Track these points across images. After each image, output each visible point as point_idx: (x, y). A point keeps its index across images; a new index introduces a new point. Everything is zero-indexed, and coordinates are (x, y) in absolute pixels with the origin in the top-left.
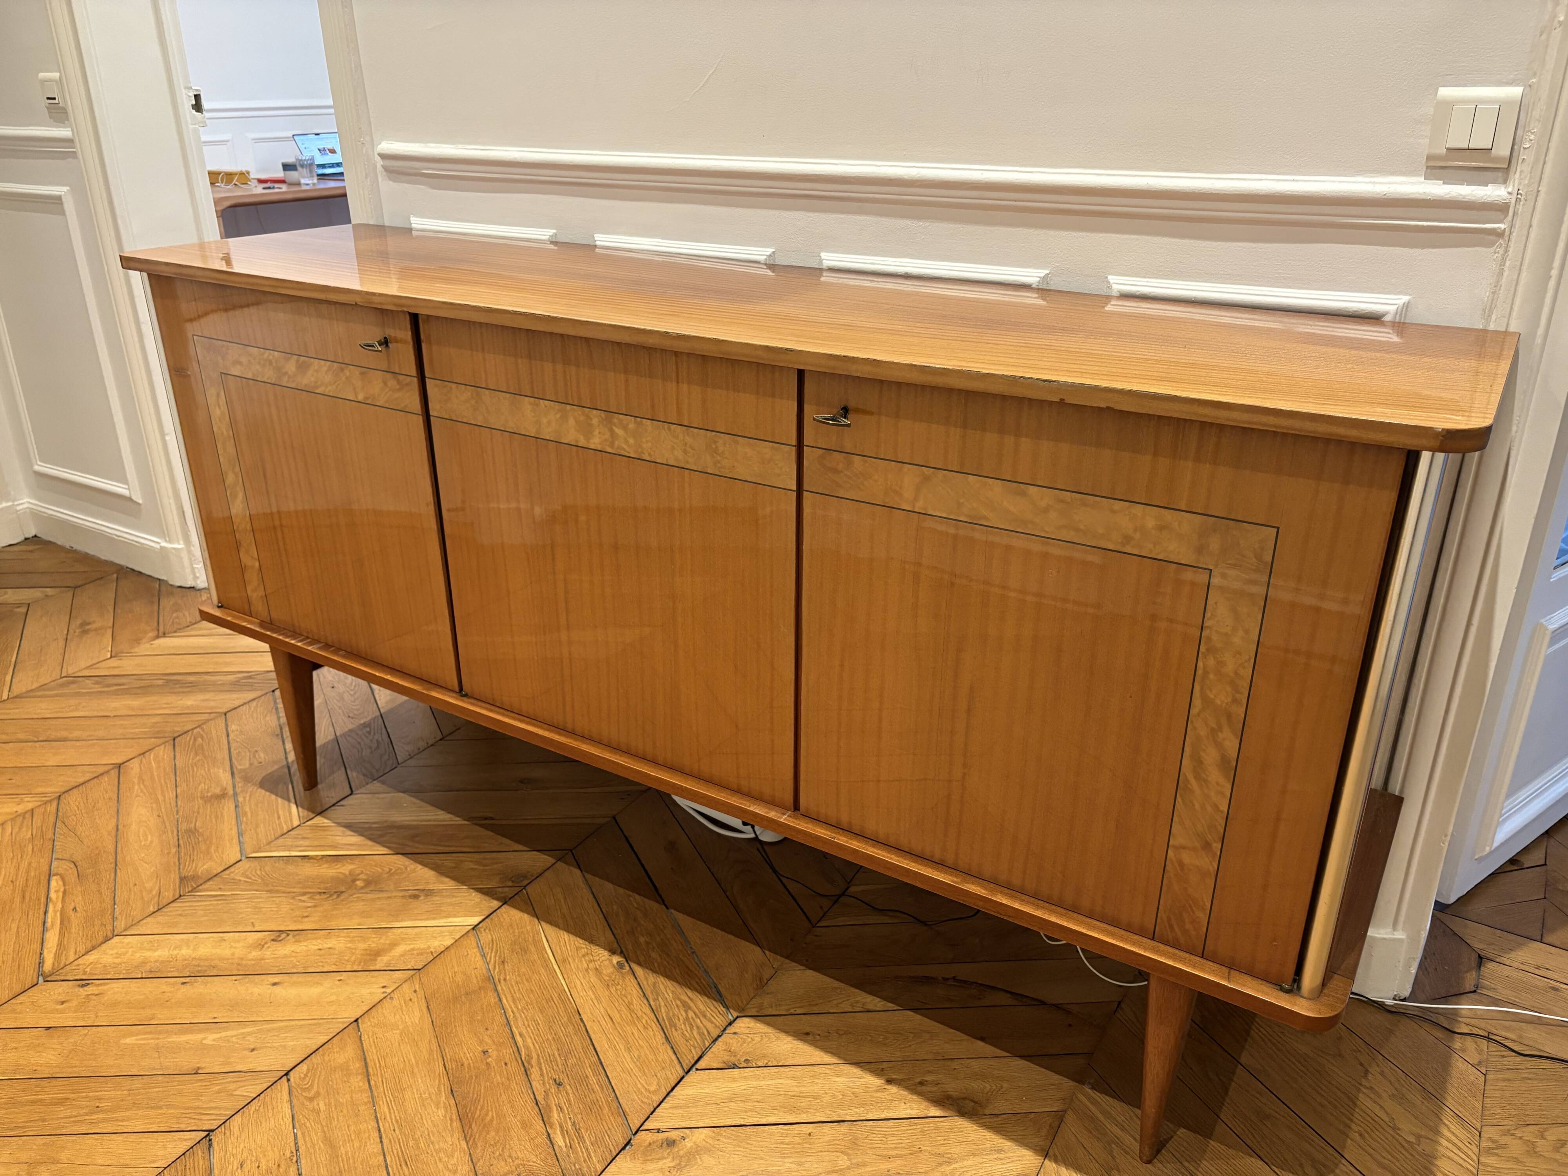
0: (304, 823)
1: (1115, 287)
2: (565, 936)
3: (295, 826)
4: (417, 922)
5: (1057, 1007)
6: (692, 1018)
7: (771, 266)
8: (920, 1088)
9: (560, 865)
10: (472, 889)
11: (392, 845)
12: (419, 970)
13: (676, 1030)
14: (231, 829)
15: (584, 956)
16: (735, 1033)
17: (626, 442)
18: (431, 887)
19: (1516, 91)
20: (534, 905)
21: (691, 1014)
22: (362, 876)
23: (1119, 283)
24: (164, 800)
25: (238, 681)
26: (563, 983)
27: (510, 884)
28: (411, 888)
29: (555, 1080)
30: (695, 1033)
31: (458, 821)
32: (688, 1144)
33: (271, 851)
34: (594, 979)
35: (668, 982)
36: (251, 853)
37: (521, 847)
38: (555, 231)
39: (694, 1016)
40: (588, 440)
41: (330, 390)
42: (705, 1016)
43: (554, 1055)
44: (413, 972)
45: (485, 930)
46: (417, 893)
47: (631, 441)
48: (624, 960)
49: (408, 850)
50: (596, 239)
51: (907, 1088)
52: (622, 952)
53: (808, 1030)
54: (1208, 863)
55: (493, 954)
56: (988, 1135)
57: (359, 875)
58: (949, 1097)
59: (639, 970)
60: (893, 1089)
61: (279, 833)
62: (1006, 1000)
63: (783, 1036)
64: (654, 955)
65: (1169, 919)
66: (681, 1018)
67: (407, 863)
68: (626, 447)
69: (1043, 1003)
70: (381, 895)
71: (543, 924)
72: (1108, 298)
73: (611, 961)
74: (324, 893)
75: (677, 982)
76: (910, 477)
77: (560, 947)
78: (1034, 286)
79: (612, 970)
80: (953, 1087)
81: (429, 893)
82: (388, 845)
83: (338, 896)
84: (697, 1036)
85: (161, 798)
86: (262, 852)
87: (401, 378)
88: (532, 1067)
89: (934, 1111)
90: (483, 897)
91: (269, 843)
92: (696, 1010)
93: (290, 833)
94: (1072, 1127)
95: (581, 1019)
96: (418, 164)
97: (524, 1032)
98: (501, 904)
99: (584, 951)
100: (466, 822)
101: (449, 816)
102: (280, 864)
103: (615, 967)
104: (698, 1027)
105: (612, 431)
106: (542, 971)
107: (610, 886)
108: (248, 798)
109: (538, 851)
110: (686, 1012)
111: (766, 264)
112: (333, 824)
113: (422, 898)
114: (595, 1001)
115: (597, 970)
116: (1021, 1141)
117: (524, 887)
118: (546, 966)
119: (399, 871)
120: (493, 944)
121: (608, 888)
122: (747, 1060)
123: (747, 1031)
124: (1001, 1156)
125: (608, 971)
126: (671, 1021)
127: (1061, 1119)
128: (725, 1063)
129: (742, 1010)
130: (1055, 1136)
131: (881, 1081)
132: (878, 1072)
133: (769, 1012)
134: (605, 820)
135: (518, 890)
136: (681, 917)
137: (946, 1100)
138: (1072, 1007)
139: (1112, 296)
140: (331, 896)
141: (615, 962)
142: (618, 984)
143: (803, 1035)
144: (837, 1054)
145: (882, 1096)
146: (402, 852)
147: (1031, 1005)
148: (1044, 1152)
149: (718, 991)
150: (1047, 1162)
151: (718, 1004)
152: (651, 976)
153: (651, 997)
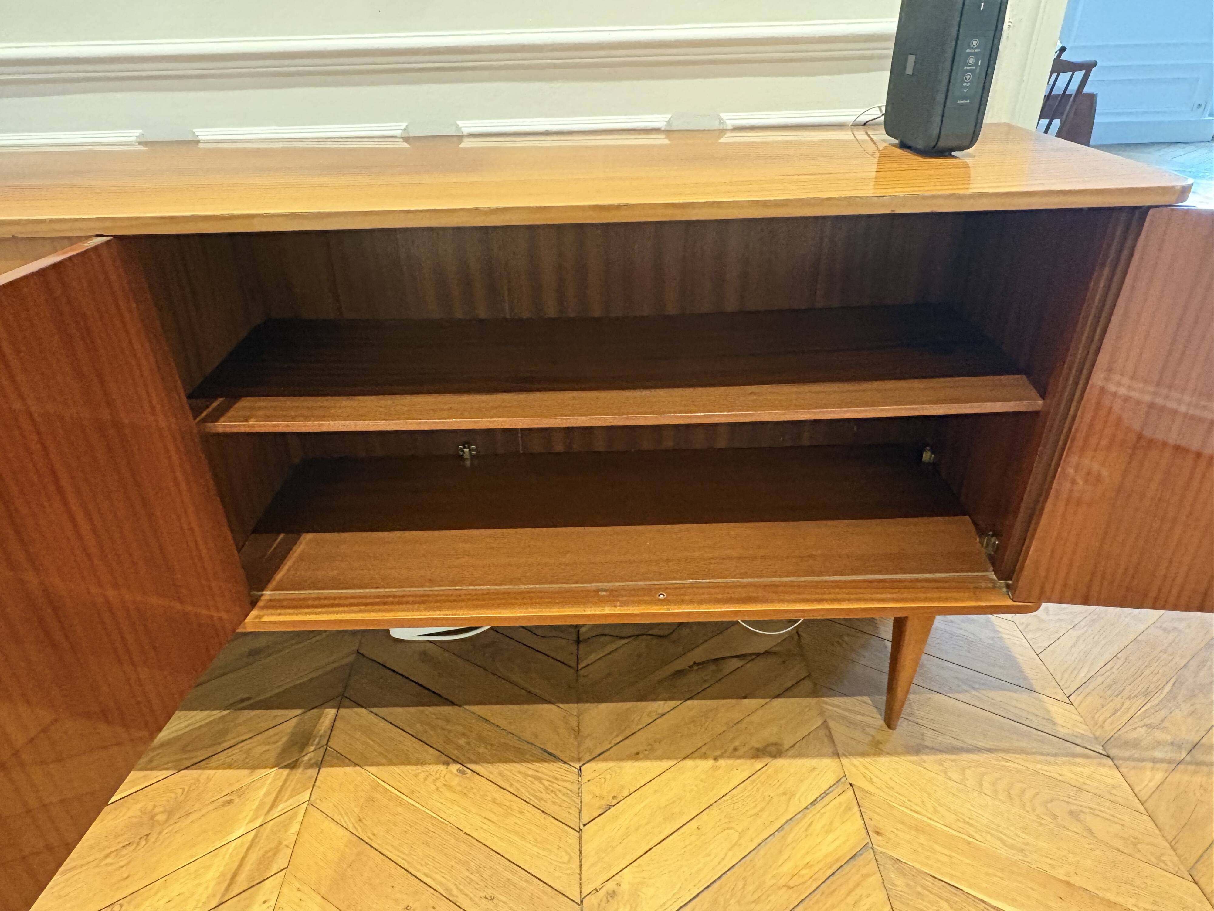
1: (728, 122)
2: (397, 770)
4: (247, 826)
5: (766, 653)
6: (550, 785)
7: (406, 139)
8: (737, 753)
9: (343, 711)
10: (279, 769)
11: (168, 765)
12: (287, 868)
13: (545, 801)
15: (425, 779)
16: (589, 780)
18: (237, 786)
20: (349, 757)
21: (547, 783)
22: (159, 809)
23: (731, 119)
26: (428, 812)
27: (311, 748)
28: (218, 797)
29: (486, 897)
30: (560, 795)
31: (217, 714)
32: (625, 886)
34: (448, 794)
35: (507, 765)
37: (296, 712)
38: (141, 131)
39: (550, 784)
42: (558, 779)
43: (467, 877)
44: (284, 872)
45: (321, 800)
46: (227, 798)
48: (460, 765)
49: (188, 763)
50: (197, 134)
51: (729, 757)
52: (454, 761)
53: (635, 750)
55: (345, 818)
56: (799, 762)
57: (153, 809)
58: (758, 750)
59: (478, 768)
60: (722, 762)
62: (735, 663)
63: (622, 764)
64: (481, 750)
66: (542, 790)
67: (197, 774)
69: (758, 655)
70: (191, 818)
71: (367, 768)
72: (722, 132)
73: (451, 772)
74: (128, 844)
75: (514, 762)
77: (398, 780)
78: (663, 129)
79: (457, 779)
80: (756, 742)
81: (240, 793)
82: (162, 767)
83: (147, 840)
84: (564, 798)
88: (457, 897)
89: (758, 764)
90: (294, 771)
92: (548, 778)
94: (838, 729)
95: (466, 833)
97: (427, 871)
98: (317, 770)
99: (422, 776)
100: (226, 712)
101: (206, 713)
103: (458, 776)
104: (560, 791)
106: (400, 810)
107: (399, 710)
109: (313, 708)
110: (541, 783)
111: (402, 138)
113: (237, 800)
114: (465, 812)
115: (445, 785)
116: (820, 755)
117: (327, 744)
118: (401, 804)
119: (193, 787)
120: (338, 809)
121: (399, 713)
122: (614, 797)
123: (595, 774)
124: (817, 772)
125: (456, 781)
126: (535, 796)
127: (828, 728)
128: (600, 808)
129: (579, 760)
130: (833, 742)
131: (710, 762)
132: (704, 756)
133: (599, 751)
134: (351, 659)
135: (323, 750)
136: (476, 709)
137: (758, 753)
138: (776, 649)
139: (726, 130)
140: (138, 844)
141: (455, 772)
142: (472, 788)
143: (636, 756)
144: (669, 758)
145: (719, 772)
146: (183, 767)
147: (752, 660)
148: (836, 755)
149: (550, 754)
150: (844, 761)
151: (560, 764)
152: (491, 768)
153: (506, 785)
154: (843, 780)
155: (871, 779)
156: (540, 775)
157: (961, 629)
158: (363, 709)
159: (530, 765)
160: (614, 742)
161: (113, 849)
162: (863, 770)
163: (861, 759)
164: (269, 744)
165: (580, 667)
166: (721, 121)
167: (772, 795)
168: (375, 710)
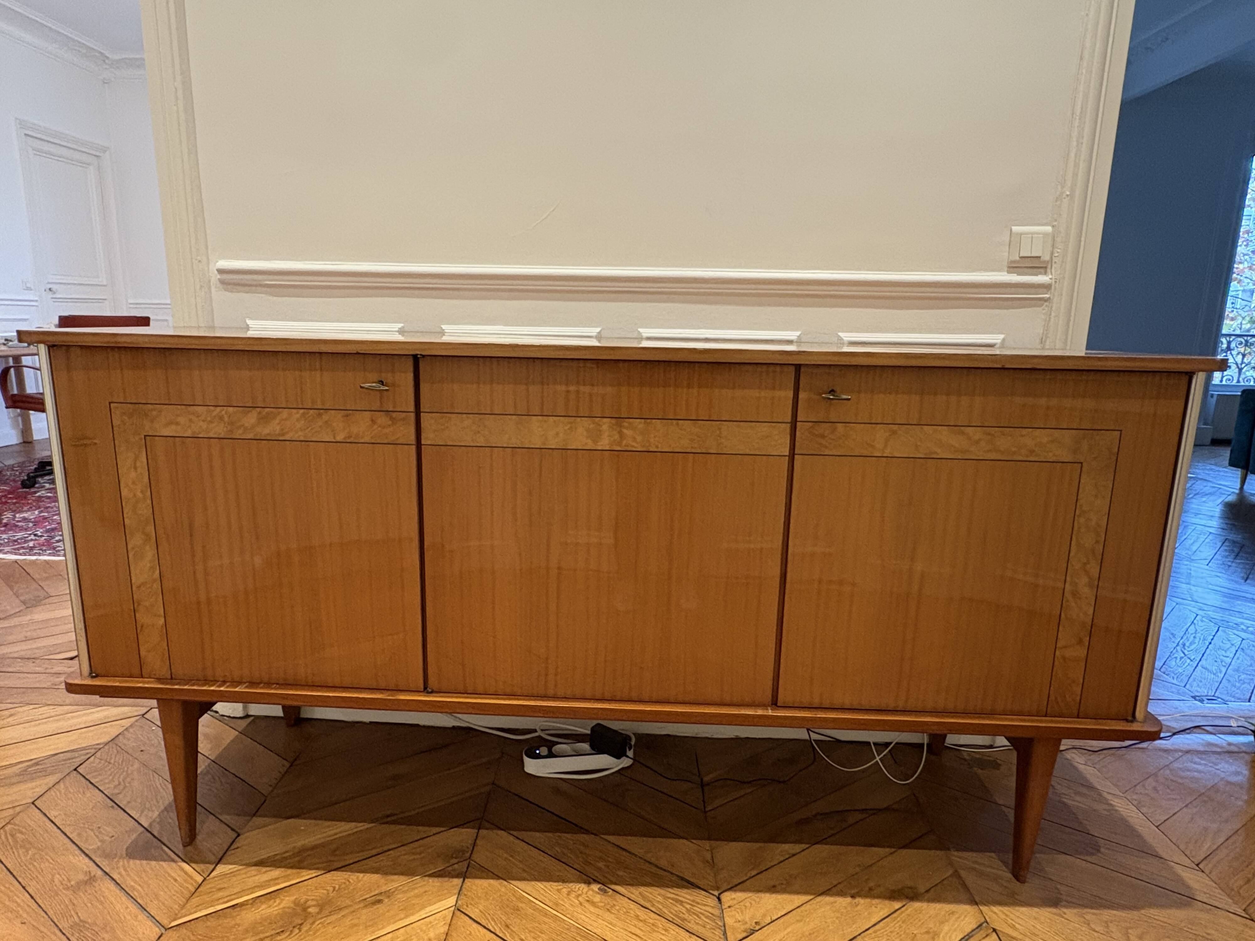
0: (208, 876)
2: (540, 885)
3: (200, 882)
4: (397, 923)
5: (887, 809)
6: (691, 908)
8: (872, 893)
9: (483, 832)
10: (425, 876)
11: (320, 866)
13: (689, 922)
14: (127, 908)
15: (568, 895)
16: (729, 907)
17: (634, 439)
18: (385, 888)
19: (1049, 229)
20: (491, 870)
21: (688, 906)
22: (310, 903)
24: (19, 905)
25: (26, 770)
26: (572, 922)
27: (455, 861)
28: (367, 896)
30: (703, 917)
31: (363, 826)
33: (191, 914)
34: (592, 909)
36: (170, 923)
37: (438, 829)
38: (402, 325)
39: (691, 906)
40: (595, 442)
41: (300, 436)
42: (698, 903)
45: (467, 906)
46: (376, 898)
47: (639, 438)
48: (601, 885)
49: (337, 865)
50: (443, 328)
51: (866, 896)
52: (595, 880)
53: (772, 883)
54: (1081, 652)
55: (493, 924)
56: (937, 905)
57: (306, 903)
58: (894, 891)
59: (618, 888)
60: (859, 900)
61: (187, 895)
62: (857, 816)
63: (762, 895)
64: (620, 873)
65: (1056, 699)
66: (683, 911)
67: (346, 876)
68: (634, 444)
69: (879, 810)
70: (342, 913)
71: (511, 882)
73: (593, 890)
74: (282, 931)
75: (653, 885)
76: (881, 433)
77: (543, 894)
78: (795, 341)
79: (599, 896)
80: (891, 884)
81: (389, 894)
82: (316, 866)
83: (300, 929)
84: (707, 920)
85: (13, 906)
86: (180, 918)
87: (394, 415)
89: (897, 905)
90: (440, 879)
91: (183, 907)
92: (687, 901)
93: (199, 890)
94: (971, 879)
96: (260, 277)
98: (461, 880)
99: (565, 891)
100: (372, 825)
101: (353, 824)
102: (212, 923)
103: (599, 893)
104: (701, 913)
105: (621, 433)
106: (546, 920)
107: (538, 834)
108: (123, 873)
109: (455, 827)
110: (682, 905)
112: (241, 867)
113: (385, 900)
114: (609, 926)
115: (588, 901)
116: (957, 901)
117: (470, 858)
118: (546, 914)
119: (343, 886)
120: (485, 915)
121: (538, 837)
122: (756, 923)
123: (735, 902)
124: (957, 916)
125: (597, 898)
126: (679, 917)
127: (959, 877)
128: (745, 931)
129: (717, 888)
130: (968, 890)
131: (849, 899)
132: (841, 894)
133: (736, 881)
134: (488, 788)
135: (466, 863)
136: (611, 838)
137: (893, 895)
138: (894, 807)
140: (291, 931)
141: (597, 890)
142: (614, 905)
143: (773, 889)
144: (806, 893)
145: (859, 908)
146: (334, 867)
147: (874, 814)
148: (973, 902)
149: (688, 882)
150: (981, 908)
151: (698, 891)
152: (632, 889)
153: (648, 905)
154: (985, 925)
155: (1014, 926)
156: (680, 898)
157: (1074, 801)
158: (503, 832)
159: (670, 890)
160: (749, 875)
161: (268, 934)
162: (1003, 917)
163: (1000, 908)
164: (413, 854)
165: (707, 809)
166: (839, 338)
167: (915, 932)
168: (515, 833)
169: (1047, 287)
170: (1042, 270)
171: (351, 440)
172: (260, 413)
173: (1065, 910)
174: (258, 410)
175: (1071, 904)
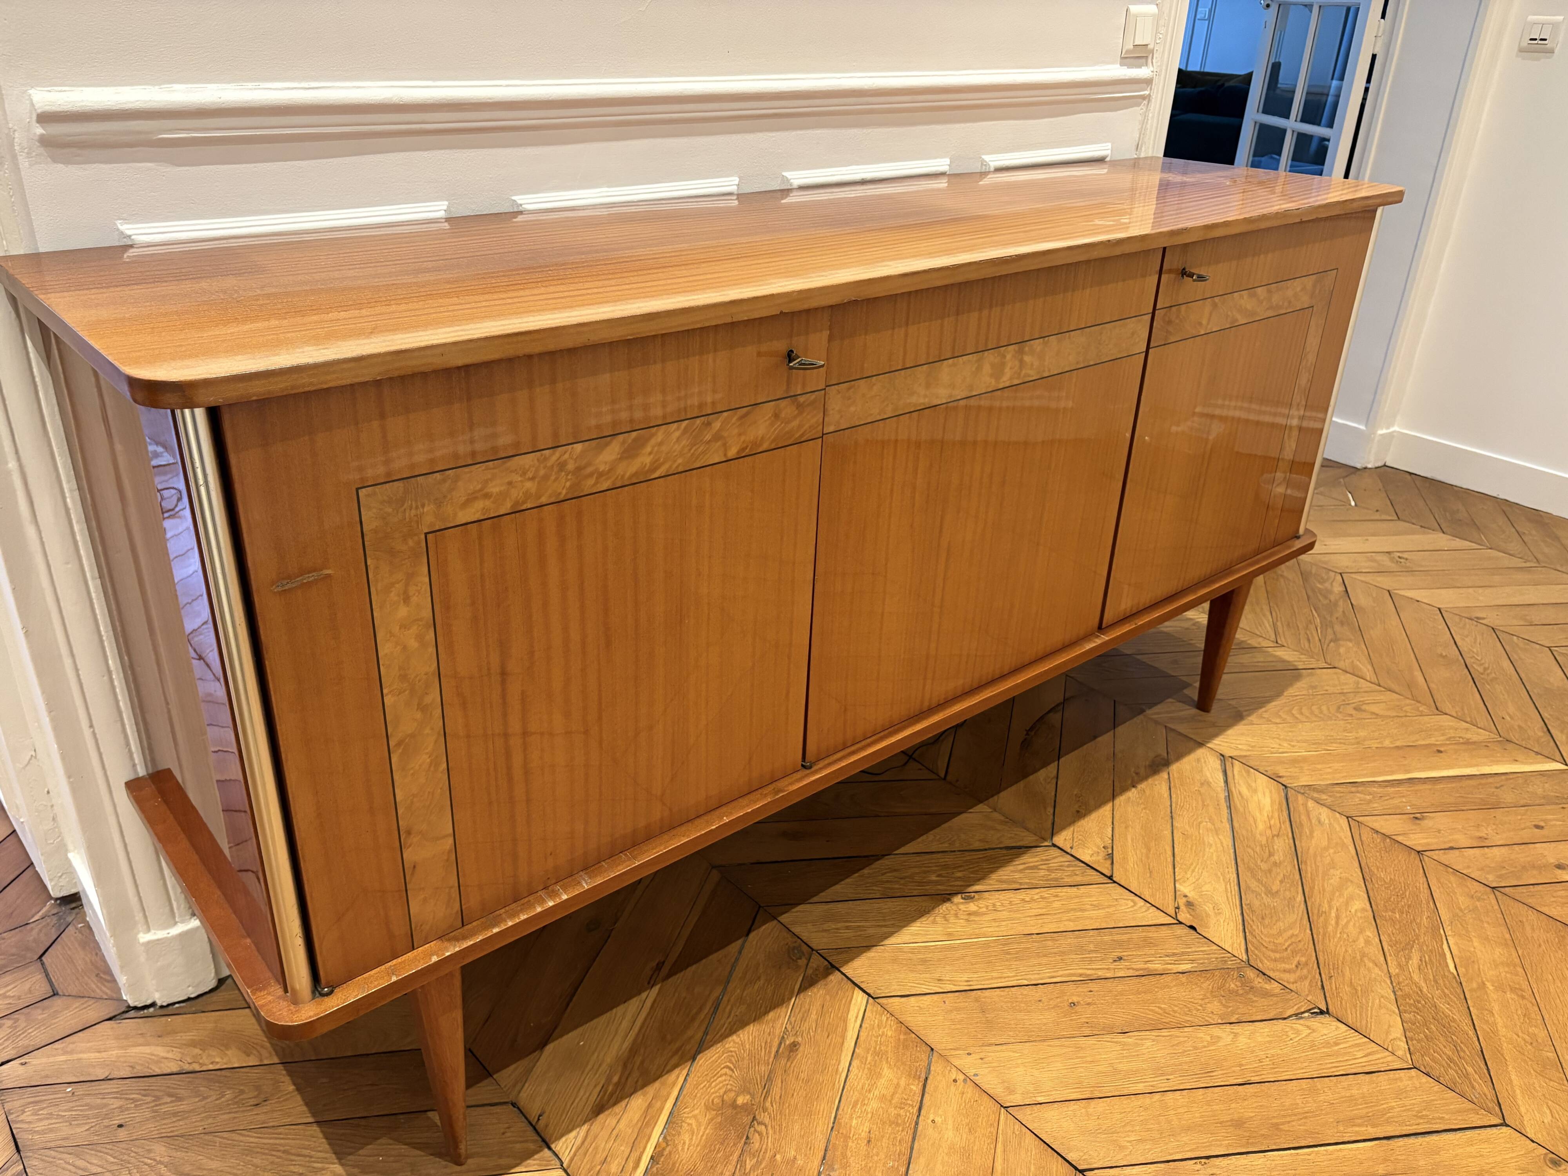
1: (991, 163)
2: (911, 930)
5: (1066, 700)
7: (738, 197)
8: (1141, 775)
9: (783, 918)
10: (798, 993)
11: (674, 1062)
13: (1061, 878)
15: (946, 920)
16: (1071, 848)
19: (1155, 9)
21: (1044, 867)
22: (728, 1097)
23: (995, 160)
26: (983, 939)
27: (803, 961)
28: (774, 1050)
30: (1064, 868)
31: (648, 995)
34: (981, 918)
38: (449, 203)
39: (1047, 866)
41: (680, 464)
45: (880, 989)
48: (960, 895)
50: (519, 202)
52: (951, 895)
58: (1151, 766)
59: (975, 888)
63: (1077, 824)
67: (721, 1049)
69: (1062, 704)
71: (884, 943)
73: (958, 904)
77: (926, 935)
78: (946, 173)
82: (673, 1066)
84: (1070, 869)
88: (1096, 974)
89: (1164, 776)
90: (817, 987)
92: (1039, 863)
94: (1179, 727)
95: (1038, 934)
96: (147, 125)
98: (837, 972)
99: (941, 920)
101: (634, 1001)
103: (968, 902)
104: (1060, 866)
109: (749, 932)
110: (1038, 869)
111: (735, 195)
113: (798, 1040)
114: (1015, 922)
115: (969, 914)
117: (812, 949)
118: (954, 948)
121: (840, 890)
122: (1104, 847)
123: (1069, 841)
124: (1202, 762)
125: (972, 907)
126: (1050, 880)
127: (1172, 730)
128: (1104, 857)
129: (1044, 839)
130: (1187, 736)
132: (1123, 790)
133: (1048, 824)
135: (816, 956)
137: (1154, 769)
138: (1068, 695)
139: (989, 172)
140: (757, 1132)
141: (962, 901)
142: (992, 903)
143: (1080, 814)
144: (1103, 803)
145: (1147, 792)
146: (691, 1052)
147: (1064, 707)
148: (1201, 745)
149: (1020, 847)
150: (1209, 745)
151: (1034, 850)
152: (987, 881)
153: (1018, 886)
154: (1223, 757)
155: (1238, 748)
156: (1031, 864)
158: (802, 906)
160: (1050, 814)
162: (1225, 744)
163: (1218, 739)
164: (751, 983)
165: (942, 776)
166: (983, 163)
167: (1197, 789)
168: (815, 899)
169: (1148, 82)
170: (1144, 60)
171: (747, 452)
172: (624, 442)
173: (1250, 718)
174: (621, 437)
175: (1251, 711)
